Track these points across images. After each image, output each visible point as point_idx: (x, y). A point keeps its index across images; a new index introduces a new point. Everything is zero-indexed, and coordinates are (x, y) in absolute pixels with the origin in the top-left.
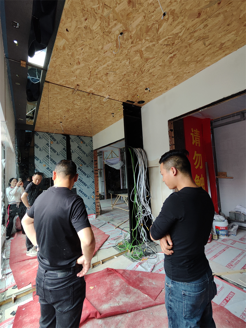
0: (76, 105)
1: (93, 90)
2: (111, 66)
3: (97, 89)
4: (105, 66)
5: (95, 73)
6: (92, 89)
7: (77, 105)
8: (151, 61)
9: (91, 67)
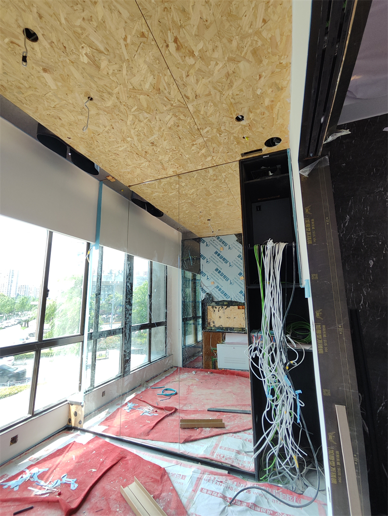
0: (189, 195)
1: (174, 170)
2: (141, 133)
3: (176, 167)
4: (135, 138)
5: (144, 153)
6: (172, 170)
7: (191, 195)
8: (165, 85)
9: (129, 149)
